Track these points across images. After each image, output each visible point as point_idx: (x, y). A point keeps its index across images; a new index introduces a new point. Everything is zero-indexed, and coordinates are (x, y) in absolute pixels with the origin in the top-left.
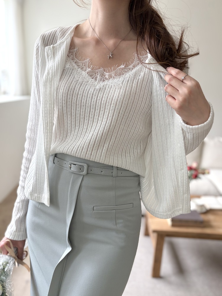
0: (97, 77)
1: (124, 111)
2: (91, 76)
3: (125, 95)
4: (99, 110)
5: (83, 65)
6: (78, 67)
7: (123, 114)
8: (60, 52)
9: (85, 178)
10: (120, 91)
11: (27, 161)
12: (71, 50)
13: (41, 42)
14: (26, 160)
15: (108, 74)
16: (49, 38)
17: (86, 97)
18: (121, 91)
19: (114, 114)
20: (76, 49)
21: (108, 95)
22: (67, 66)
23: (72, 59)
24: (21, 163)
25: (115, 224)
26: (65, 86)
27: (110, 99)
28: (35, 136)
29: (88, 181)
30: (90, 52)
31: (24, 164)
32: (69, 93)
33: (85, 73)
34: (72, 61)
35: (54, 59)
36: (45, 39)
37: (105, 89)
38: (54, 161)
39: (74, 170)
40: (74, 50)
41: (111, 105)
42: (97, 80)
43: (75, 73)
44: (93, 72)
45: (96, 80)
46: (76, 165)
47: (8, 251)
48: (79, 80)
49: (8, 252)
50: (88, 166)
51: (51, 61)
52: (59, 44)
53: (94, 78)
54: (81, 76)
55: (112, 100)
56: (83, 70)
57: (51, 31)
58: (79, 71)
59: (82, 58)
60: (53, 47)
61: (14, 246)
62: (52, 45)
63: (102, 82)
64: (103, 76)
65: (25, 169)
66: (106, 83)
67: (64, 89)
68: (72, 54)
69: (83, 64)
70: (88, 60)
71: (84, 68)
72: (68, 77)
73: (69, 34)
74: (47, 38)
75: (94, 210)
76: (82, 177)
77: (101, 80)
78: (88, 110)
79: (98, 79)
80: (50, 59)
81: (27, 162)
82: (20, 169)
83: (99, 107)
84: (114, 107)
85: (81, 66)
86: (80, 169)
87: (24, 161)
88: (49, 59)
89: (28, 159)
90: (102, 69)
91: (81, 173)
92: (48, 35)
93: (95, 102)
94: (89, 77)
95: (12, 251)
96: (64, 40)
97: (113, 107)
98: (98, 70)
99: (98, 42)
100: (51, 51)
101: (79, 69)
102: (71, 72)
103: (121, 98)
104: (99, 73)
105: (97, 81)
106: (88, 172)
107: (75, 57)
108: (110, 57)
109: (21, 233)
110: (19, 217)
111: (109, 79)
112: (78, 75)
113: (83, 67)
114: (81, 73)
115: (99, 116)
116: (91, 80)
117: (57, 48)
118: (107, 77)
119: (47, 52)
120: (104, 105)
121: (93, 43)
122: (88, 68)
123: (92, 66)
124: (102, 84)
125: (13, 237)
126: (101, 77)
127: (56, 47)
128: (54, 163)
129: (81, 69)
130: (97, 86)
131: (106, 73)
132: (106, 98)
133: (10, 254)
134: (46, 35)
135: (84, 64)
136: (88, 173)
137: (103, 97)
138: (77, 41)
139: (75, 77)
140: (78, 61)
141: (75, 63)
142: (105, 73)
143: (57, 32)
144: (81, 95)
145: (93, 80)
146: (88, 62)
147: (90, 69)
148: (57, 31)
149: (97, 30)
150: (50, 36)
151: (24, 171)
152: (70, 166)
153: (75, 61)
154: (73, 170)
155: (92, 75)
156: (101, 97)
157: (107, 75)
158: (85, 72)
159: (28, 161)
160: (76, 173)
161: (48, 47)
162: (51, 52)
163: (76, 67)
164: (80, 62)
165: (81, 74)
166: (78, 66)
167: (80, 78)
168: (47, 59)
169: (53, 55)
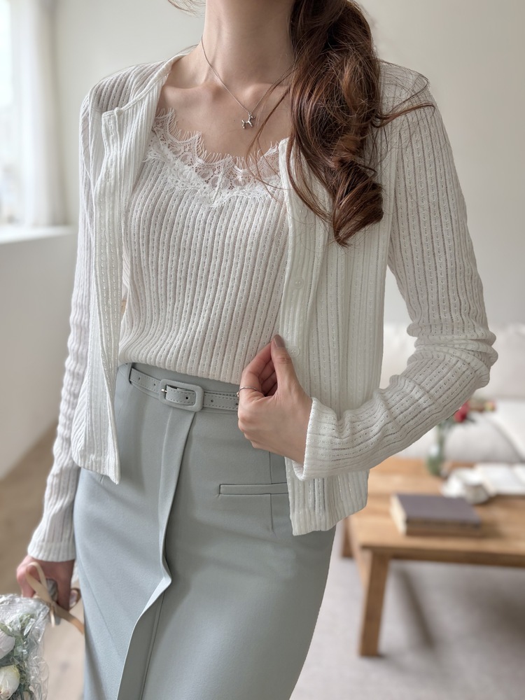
0: (216, 180)
2: (203, 176)
4: (218, 260)
5: (187, 150)
6: (174, 156)
8: (135, 125)
9: (199, 420)
10: (266, 213)
11: (75, 378)
12: (161, 117)
13: (93, 102)
14: (71, 377)
15: (241, 171)
16: (111, 92)
17: (190, 229)
18: (269, 212)
19: (256, 269)
20: (170, 114)
21: (240, 222)
22: (151, 156)
23: (162, 138)
24: (61, 385)
25: (270, 527)
26: (144, 205)
27: (243, 232)
29: (205, 426)
30: (201, 118)
31: (69, 388)
32: (153, 220)
33: (190, 170)
34: (161, 143)
35: (121, 140)
36: (103, 94)
37: (234, 207)
38: (129, 378)
39: (172, 401)
40: (167, 116)
41: (246, 246)
42: (216, 186)
43: (168, 171)
44: (208, 167)
45: (214, 186)
46: (176, 388)
47: (35, 589)
48: (177, 188)
49: (34, 593)
50: (205, 392)
51: (115, 145)
52: (133, 106)
53: (210, 181)
54: (181, 178)
55: (248, 234)
56: (187, 161)
57: (117, 75)
58: (176, 166)
59: (183, 133)
60: (120, 113)
61: (48, 578)
62: (116, 109)
63: (227, 190)
64: (232, 177)
65: (72, 399)
66: (235, 194)
67: (141, 212)
68: (162, 127)
69: (185, 147)
70: (197, 136)
71: (189, 158)
72: (152, 182)
73: (155, 81)
74: (106, 91)
75: (220, 493)
76: (191, 417)
77: (225, 186)
78: (194, 259)
79: (218, 184)
80: (113, 140)
81: (75, 382)
82: (59, 399)
84: (253, 253)
85: (181, 153)
86: (187, 398)
87: (67, 378)
88: (111, 142)
89: (78, 374)
90: (229, 158)
91: (189, 408)
92: (108, 86)
93: (210, 241)
94: (200, 180)
95: (43, 588)
96: (144, 95)
97: (251, 251)
98: (220, 161)
99: (218, 94)
100: (115, 122)
101: (178, 162)
102: (158, 169)
103: (268, 230)
104: (222, 169)
105: (217, 189)
106: (205, 406)
107: (168, 134)
109: (64, 544)
110: (61, 508)
111: (245, 184)
112: (173, 175)
113: (186, 155)
114: (181, 170)
115: (219, 275)
116: (202, 186)
117: (128, 114)
118: (240, 178)
119: (105, 125)
120: (231, 246)
121: (207, 96)
122: (197, 158)
123: (205, 153)
124: (226, 195)
125: (46, 554)
126: (227, 179)
127: (126, 113)
128: (130, 382)
129: (181, 160)
130: (216, 201)
131: (238, 169)
132: (234, 230)
133: (38, 595)
134: (104, 86)
135: (188, 148)
136: (203, 408)
137: (227, 228)
138: (173, 94)
139: (169, 181)
140: (175, 140)
141: (169, 147)
142: (236, 167)
143: (130, 77)
144: (180, 225)
145: (207, 186)
146: (197, 142)
147: (201, 161)
148: (129, 74)
150: (113, 86)
151: (69, 403)
152: (163, 390)
153: (169, 142)
154: (170, 400)
155: (205, 173)
157: (240, 173)
158: (190, 167)
159: (78, 379)
160: (178, 406)
161: (109, 112)
162: (115, 125)
163: (170, 156)
164: (180, 142)
165: (182, 173)
166: (175, 153)
167: (178, 183)
168: (105, 142)
169: (119, 130)
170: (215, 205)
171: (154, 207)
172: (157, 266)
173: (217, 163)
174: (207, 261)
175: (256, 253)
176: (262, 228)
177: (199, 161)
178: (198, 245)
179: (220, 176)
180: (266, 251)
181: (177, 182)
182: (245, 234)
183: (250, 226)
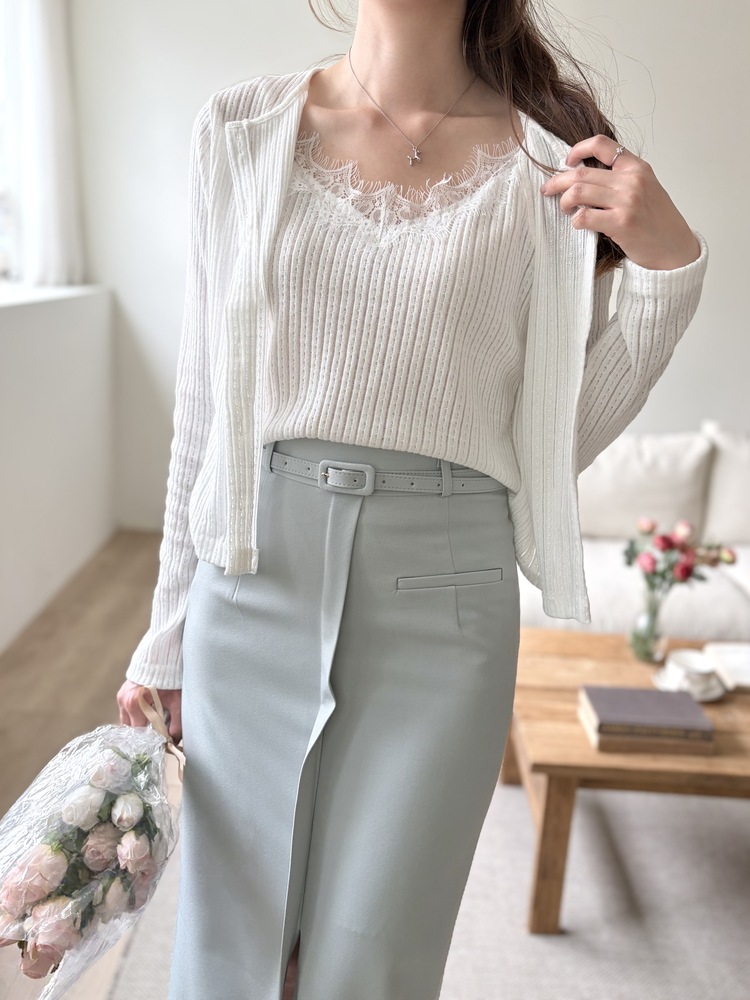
0: (378, 214)
1: (460, 301)
2: (362, 210)
3: (458, 259)
4: (390, 304)
5: (337, 180)
6: (323, 187)
7: (458, 310)
9: (368, 506)
10: (445, 250)
13: (217, 118)
16: (238, 108)
17: (354, 269)
18: (448, 249)
19: (435, 313)
20: (313, 139)
21: (415, 261)
23: (304, 166)
26: (294, 241)
27: (420, 271)
28: (207, 391)
29: (376, 513)
30: (355, 145)
33: (345, 203)
34: (305, 171)
36: (228, 109)
38: (270, 465)
39: (337, 485)
40: (310, 140)
41: (423, 288)
42: (380, 222)
43: (318, 203)
44: (367, 199)
45: (377, 221)
46: (341, 470)
48: (332, 223)
50: (376, 472)
51: (246, 168)
52: (268, 121)
53: (371, 216)
54: (335, 212)
55: (427, 273)
56: (339, 193)
57: (242, 85)
58: (327, 198)
59: (331, 160)
60: (250, 127)
63: (393, 226)
64: (396, 208)
66: (405, 230)
67: (292, 249)
68: (303, 153)
69: (335, 177)
70: (350, 165)
71: (342, 190)
73: (295, 95)
74: (231, 107)
75: (397, 589)
76: (358, 501)
77: (390, 221)
78: (359, 304)
79: (381, 218)
80: (242, 160)
83: (391, 294)
84: (433, 294)
85: (330, 184)
86: (355, 481)
88: (240, 162)
90: (390, 187)
91: (358, 492)
93: (379, 282)
94: (359, 214)
96: (281, 111)
98: (381, 191)
99: (379, 120)
100: (245, 138)
101: (328, 193)
102: (305, 202)
104: (383, 199)
105: (381, 224)
106: (376, 488)
108: (414, 160)
112: (325, 209)
113: (338, 187)
114: (332, 202)
116: (363, 221)
117: (260, 130)
119: (232, 140)
120: (405, 288)
121: (368, 122)
122: (351, 189)
123: (362, 182)
124: (393, 233)
126: (392, 212)
127: (258, 128)
128: (271, 469)
129: (332, 192)
130: (383, 240)
131: (404, 200)
134: (228, 98)
135: (339, 178)
136: (375, 491)
138: (318, 115)
140: (321, 169)
141: (315, 177)
142: (399, 197)
143: (259, 90)
145: (369, 220)
146: (350, 171)
147: (357, 192)
148: (257, 87)
149: (374, 89)
152: (323, 473)
153: (314, 170)
154: (334, 484)
155: (364, 207)
156: (396, 267)
157: (406, 203)
158: (344, 200)
160: (344, 491)
161: (235, 124)
162: (245, 142)
163: (318, 187)
164: (328, 171)
165: (335, 207)
166: (323, 183)
167: (333, 218)
168: (232, 165)
169: (251, 149)
170: (384, 244)
171: (308, 243)
172: (312, 313)
173: (376, 193)
174: (375, 306)
175: (437, 295)
176: (442, 267)
177: (355, 193)
178: (364, 287)
179: (382, 208)
180: (448, 292)
181: (331, 216)
182: (423, 273)
183: (428, 265)
